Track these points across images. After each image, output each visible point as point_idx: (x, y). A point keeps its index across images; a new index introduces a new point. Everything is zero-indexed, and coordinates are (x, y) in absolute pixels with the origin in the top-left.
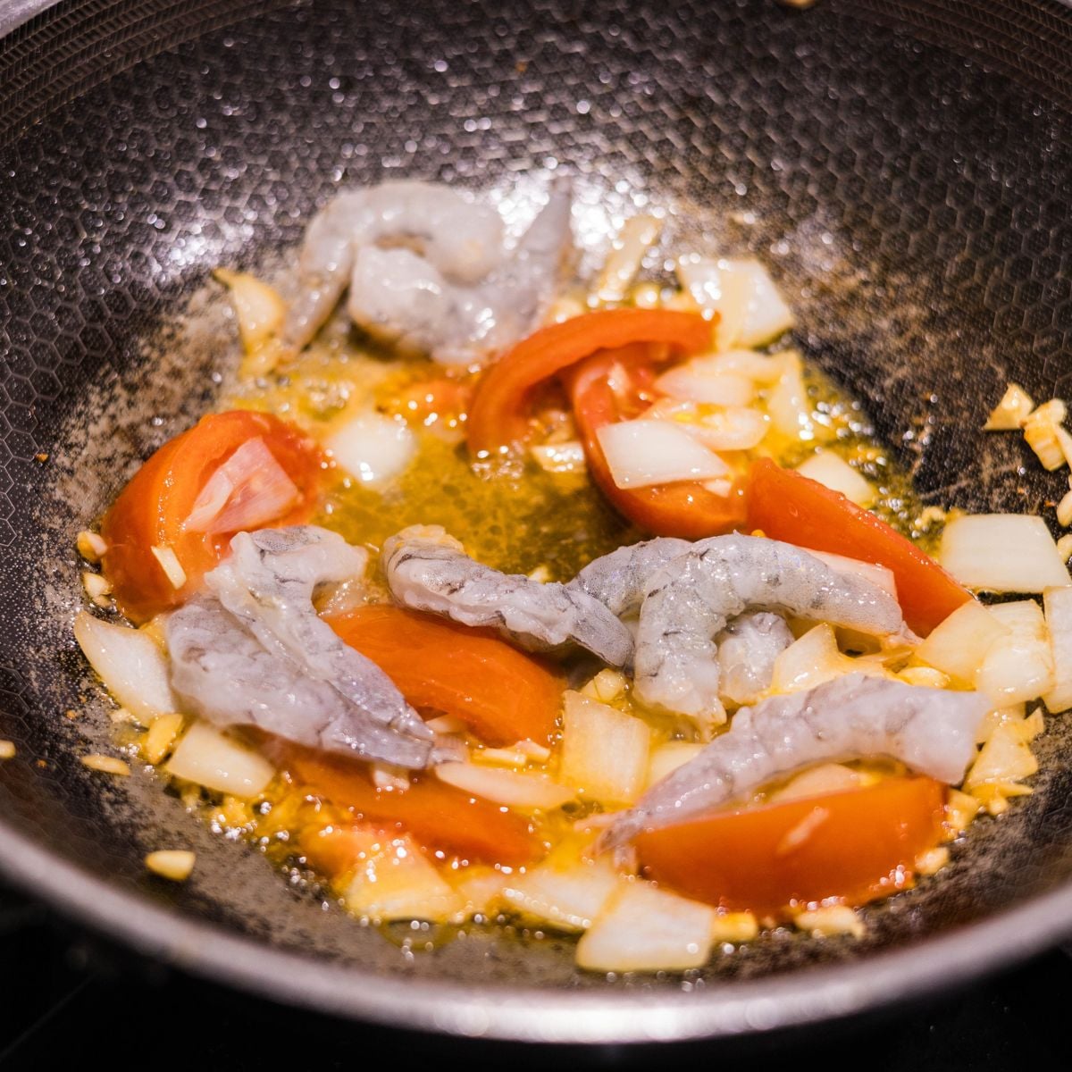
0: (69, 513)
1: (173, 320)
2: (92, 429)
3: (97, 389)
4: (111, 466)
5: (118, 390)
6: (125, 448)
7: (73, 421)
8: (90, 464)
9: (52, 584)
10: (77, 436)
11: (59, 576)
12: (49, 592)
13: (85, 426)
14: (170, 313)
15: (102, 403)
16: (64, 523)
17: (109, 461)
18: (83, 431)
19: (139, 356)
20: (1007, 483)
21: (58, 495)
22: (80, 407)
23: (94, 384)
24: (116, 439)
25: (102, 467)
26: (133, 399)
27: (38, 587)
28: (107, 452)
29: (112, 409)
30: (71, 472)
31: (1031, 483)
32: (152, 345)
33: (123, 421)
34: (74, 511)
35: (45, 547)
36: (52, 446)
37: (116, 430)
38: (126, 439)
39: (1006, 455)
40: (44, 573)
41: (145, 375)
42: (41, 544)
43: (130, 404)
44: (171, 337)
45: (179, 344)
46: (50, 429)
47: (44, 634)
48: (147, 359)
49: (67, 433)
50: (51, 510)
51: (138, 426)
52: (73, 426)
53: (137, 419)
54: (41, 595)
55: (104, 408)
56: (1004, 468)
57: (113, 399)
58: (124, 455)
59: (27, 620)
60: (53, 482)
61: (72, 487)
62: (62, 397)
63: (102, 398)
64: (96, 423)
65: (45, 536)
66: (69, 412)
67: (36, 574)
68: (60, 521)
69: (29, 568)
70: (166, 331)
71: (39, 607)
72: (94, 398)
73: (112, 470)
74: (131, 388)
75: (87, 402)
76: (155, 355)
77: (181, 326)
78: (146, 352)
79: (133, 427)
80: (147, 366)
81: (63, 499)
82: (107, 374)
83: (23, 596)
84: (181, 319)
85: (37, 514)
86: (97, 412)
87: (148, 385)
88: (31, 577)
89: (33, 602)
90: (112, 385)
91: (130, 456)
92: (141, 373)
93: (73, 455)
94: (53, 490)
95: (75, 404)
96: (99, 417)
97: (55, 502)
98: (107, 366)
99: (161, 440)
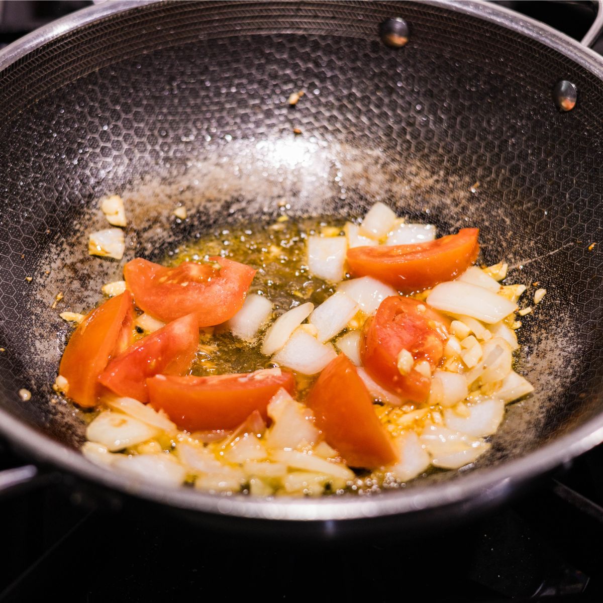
0: (44, 306)
1: (90, 212)
2: (53, 265)
3: (55, 246)
4: (63, 283)
5: (65, 246)
6: (70, 274)
7: (43, 261)
8: (53, 282)
9: (39, 340)
10: (46, 269)
11: (42, 336)
12: (37, 343)
13: (50, 263)
14: (88, 208)
15: (57, 252)
16: (42, 311)
17: (63, 280)
18: (49, 266)
19: (74, 229)
20: (514, 274)
21: (38, 297)
22: (47, 255)
23: (53, 243)
24: (65, 270)
25: (59, 284)
26: (72, 250)
27: (32, 341)
28: (61, 276)
29: (62, 255)
30: (44, 286)
31: (526, 273)
32: (80, 223)
33: (68, 262)
34: (47, 305)
35: (34, 322)
36: (33, 273)
37: (65, 266)
38: (70, 270)
39: (513, 260)
40: (34, 335)
41: (78, 238)
42: (32, 321)
43: (72, 253)
44: (89, 220)
45: (94, 223)
46: (32, 265)
47: (36, 364)
48: (78, 230)
49: (40, 267)
50: (35, 304)
51: (76, 263)
52: (43, 264)
53: (75, 260)
54: (33, 345)
55: (59, 255)
56: (513, 267)
57: (62, 250)
58: (70, 278)
59: (27, 357)
60: (35, 291)
61: (45, 293)
62: (37, 249)
63: (57, 250)
64: (55, 262)
65: (33, 317)
66: (41, 257)
67: (30, 335)
68: (40, 310)
69: (27, 332)
70: (87, 217)
71: (33, 350)
72: (53, 250)
73: (65, 285)
74: (72, 245)
75: (50, 252)
76: (82, 229)
77: (95, 214)
78: (77, 227)
79: (73, 264)
80: (78, 234)
81: (41, 299)
82: (59, 238)
83: (25, 345)
84: (94, 210)
85: (29, 306)
86: (55, 257)
87: (80, 243)
88: (28, 336)
89: (30, 348)
90: (62, 244)
91: (73, 278)
92: (75, 237)
93: (44, 278)
94: (36, 295)
95: (44, 253)
96: (56, 259)
97: (37, 300)
98: (59, 234)
99: (87, 270)
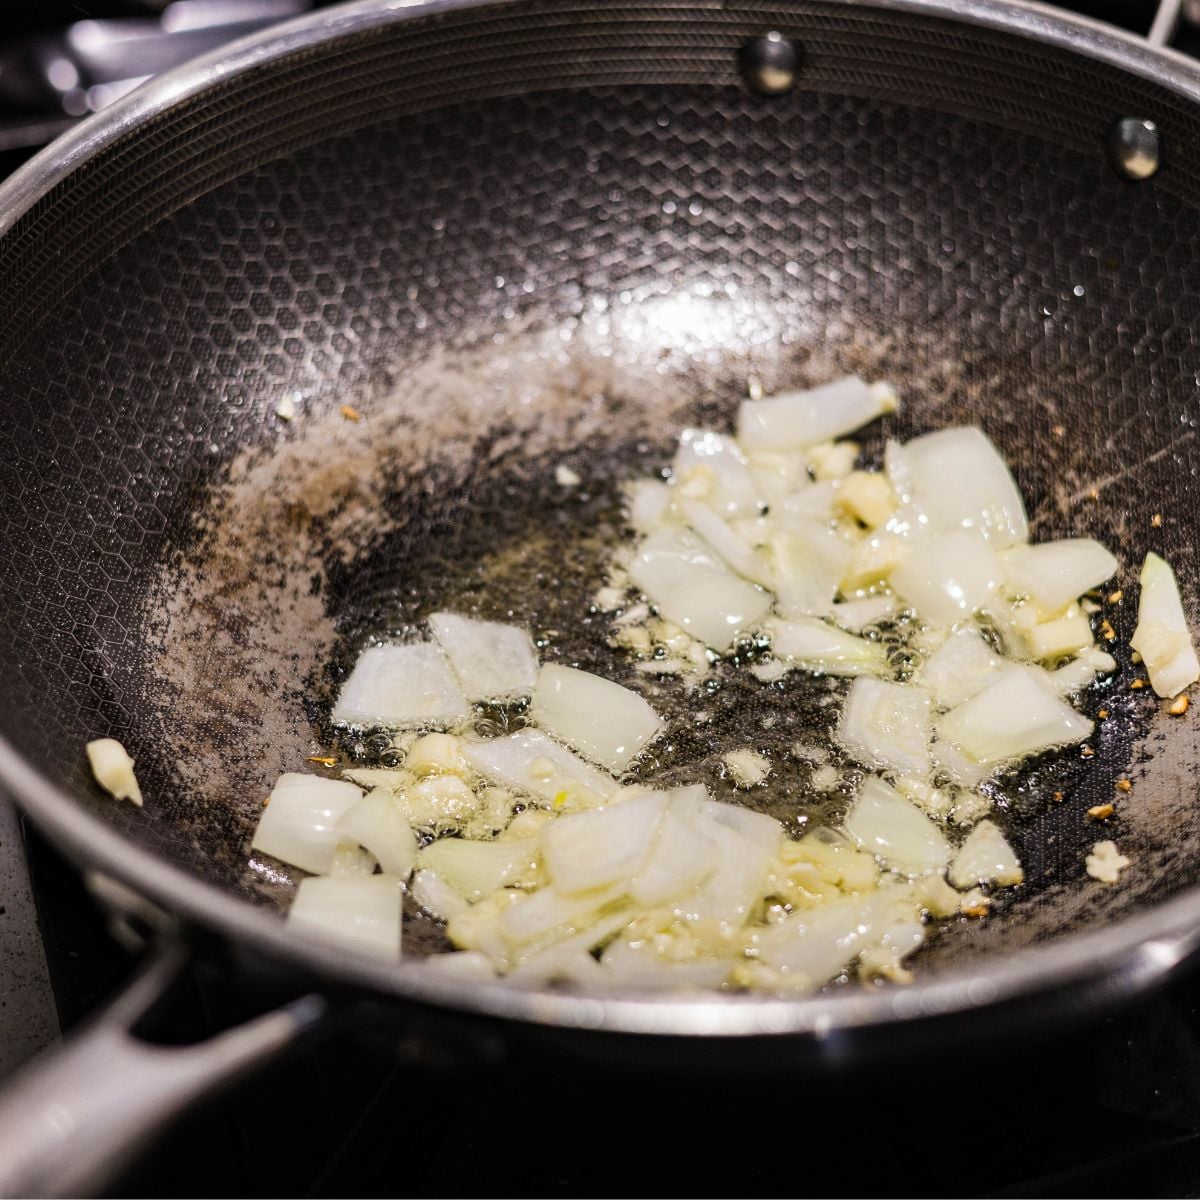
0: (175, 691)
1: (218, 490)
2: (170, 605)
3: (165, 567)
4: (199, 639)
5: (184, 565)
6: (208, 620)
7: (151, 601)
8: (178, 640)
9: (181, 758)
10: (159, 614)
11: (185, 750)
12: (181, 765)
13: (163, 604)
14: (214, 483)
15: (173, 579)
16: (173, 700)
17: (196, 635)
18: (163, 609)
19: (195, 528)
21: (159, 673)
22: (154, 587)
23: (162, 562)
24: (196, 612)
25: (191, 642)
26: (200, 571)
27: (169, 762)
28: (191, 626)
29: (184, 585)
30: (164, 651)
32: (205, 516)
33: (198, 596)
34: (178, 687)
35: (162, 725)
36: (138, 627)
37: (194, 604)
38: (205, 612)
40: (171, 749)
41: (206, 547)
42: (158, 722)
43: (200, 577)
44: (221, 507)
45: (230, 512)
46: (132, 611)
47: (192, 805)
48: (204, 531)
49: (148, 613)
50: (156, 688)
51: (213, 598)
52: (152, 605)
53: (211, 592)
54: (175, 770)
55: (177, 583)
57: (182, 574)
58: (209, 628)
59: (171, 795)
60: (150, 662)
61: (169, 664)
62: (134, 578)
63: (172, 575)
64: (173, 599)
65: (159, 715)
66: (144, 592)
67: (164, 752)
68: (168, 699)
69: (155, 747)
70: (215, 501)
71: (176, 781)
72: (165, 576)
73: (202, 643)
74: (198, 562)
75: (159, 581)
76: (210, 527)
77: (229, 495)
78: (201, 524)
79: (208, 599)
80: (206, 539)
81: (164, 677)
82: (170, 549)
83: (159, 773)
84: (226, 487)
85: (145, 694)
86: (171, 589)
87: (212, 556)
88: (160, 754)
89: (170, 778)
90: (178, 560)
91: (215, 627)
92: (202, 546)
93: (160, 634)
94: (152, 669)
95: (148, 583)
96: (174, 593)
97: (157, 682)
98: (168, 543)
99: (239, 609)
